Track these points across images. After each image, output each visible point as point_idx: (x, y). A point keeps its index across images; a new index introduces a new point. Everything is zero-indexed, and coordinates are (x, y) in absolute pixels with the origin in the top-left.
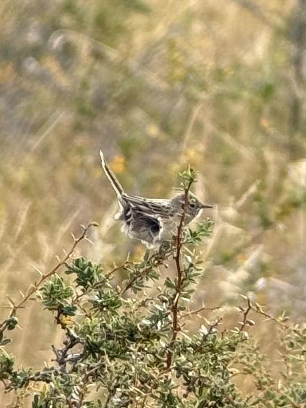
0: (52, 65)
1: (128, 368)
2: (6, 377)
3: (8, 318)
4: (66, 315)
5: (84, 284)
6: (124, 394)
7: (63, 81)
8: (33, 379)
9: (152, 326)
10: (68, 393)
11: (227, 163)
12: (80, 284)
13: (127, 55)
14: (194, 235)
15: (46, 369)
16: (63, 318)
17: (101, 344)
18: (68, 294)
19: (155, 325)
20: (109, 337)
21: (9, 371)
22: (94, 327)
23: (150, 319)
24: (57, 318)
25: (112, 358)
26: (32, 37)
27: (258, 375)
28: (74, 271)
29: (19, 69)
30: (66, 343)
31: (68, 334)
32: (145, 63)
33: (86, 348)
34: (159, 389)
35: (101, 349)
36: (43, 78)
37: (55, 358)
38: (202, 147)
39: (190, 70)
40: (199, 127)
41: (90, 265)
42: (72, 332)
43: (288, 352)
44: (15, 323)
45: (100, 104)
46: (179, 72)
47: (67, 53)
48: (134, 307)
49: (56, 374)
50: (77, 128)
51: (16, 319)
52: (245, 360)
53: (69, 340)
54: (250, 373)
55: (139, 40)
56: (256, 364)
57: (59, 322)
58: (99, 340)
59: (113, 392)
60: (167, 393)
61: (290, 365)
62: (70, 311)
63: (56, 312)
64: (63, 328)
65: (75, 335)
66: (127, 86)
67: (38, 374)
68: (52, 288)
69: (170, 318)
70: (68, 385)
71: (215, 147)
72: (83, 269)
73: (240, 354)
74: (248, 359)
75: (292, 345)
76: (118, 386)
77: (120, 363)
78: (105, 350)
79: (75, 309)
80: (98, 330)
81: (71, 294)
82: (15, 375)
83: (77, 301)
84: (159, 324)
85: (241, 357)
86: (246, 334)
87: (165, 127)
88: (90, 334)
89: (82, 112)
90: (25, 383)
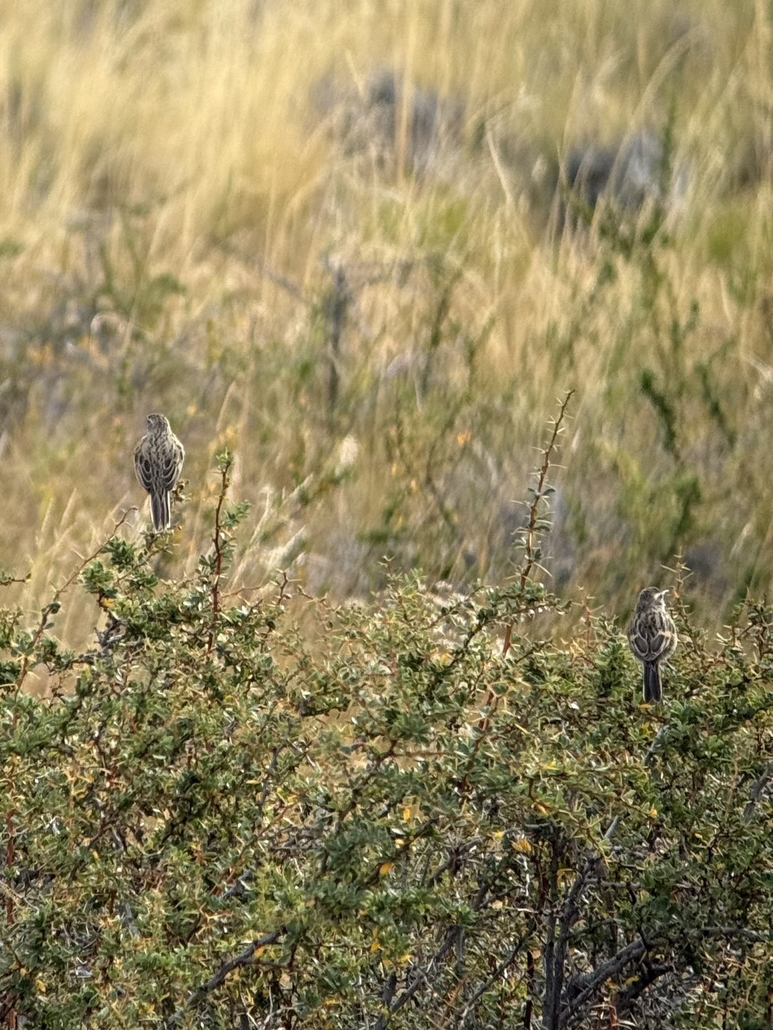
0: (93, 347)
1: (168, 650)
2: (50, 660)
3: (52, 602)
4: (107, 597)
5: (119, 563)
6: (168, 676)
7: (102, 362)
8: (76, 661)
9: (193, 607)
10: (111, 676)
11: (264, 439)
12: (115, 563)
13: (165, 336)
14: (232, 517)
15: (89, 651)
16: (105, 601)
17: (143, 626)
18: (108, 577)
19: (196, 606)
20: (151, 619)
21: (53, 654)
22: (136, 609)
23: (191, 601)
24: (99, 601)
25: (154, 639)
26: (72, 319)
27: (299, 655)
28: (110, 550)
29: (58, 349)
30: (108, 625)
31: (110, 616)
32: (184, 342)
33: (128, 630)
34: (201, 670)
35: (143, 630)
36: (83, 359)
37: (97, 639)
38: (241, 425)
39: (227, 350)
40: (236, 405)
41: (124, 543)
42: (114, 614)
43: (327, 632)
44: (58, 606)
45: (138, 384)
46: (218, 352)
47: (106, 332)
48: (175, 589)
49: (99, 656)
50: (119, 408)
51: (59, 603)
52: (284, 641)
53: (111, 622)
54: (291, 653)
55: (177, 319)
56: (297, 645)
57: (101, 605)
58: (141, 621)
59: (155, 674)
60: (208, 675)
61: (330, 645)
62: (111, 594)
63: (98, 595)
64: (105, 610)
65: (116, 617)
66: (166, 365)
67: (81, 656)
68: (93, 572)
69: (211, 599)
70: (110, 668)
71: (254, 424)
72: (118, 548)
73: (279, 635)
74: (288, 640)
75: (331, 625)
76: (160, 668)
77: (162, 645)
78: (146, 632)
79: (115, 591)
80: (139, 612)
81: (112, 578)
82: (59, 658)
83: (117, 584)
84: (200, 605)
85: (281, 638)
86: (282, 607)
87: (204, 404)
88: (132, 615)
89: (121, 391)
90: (69, 665)
